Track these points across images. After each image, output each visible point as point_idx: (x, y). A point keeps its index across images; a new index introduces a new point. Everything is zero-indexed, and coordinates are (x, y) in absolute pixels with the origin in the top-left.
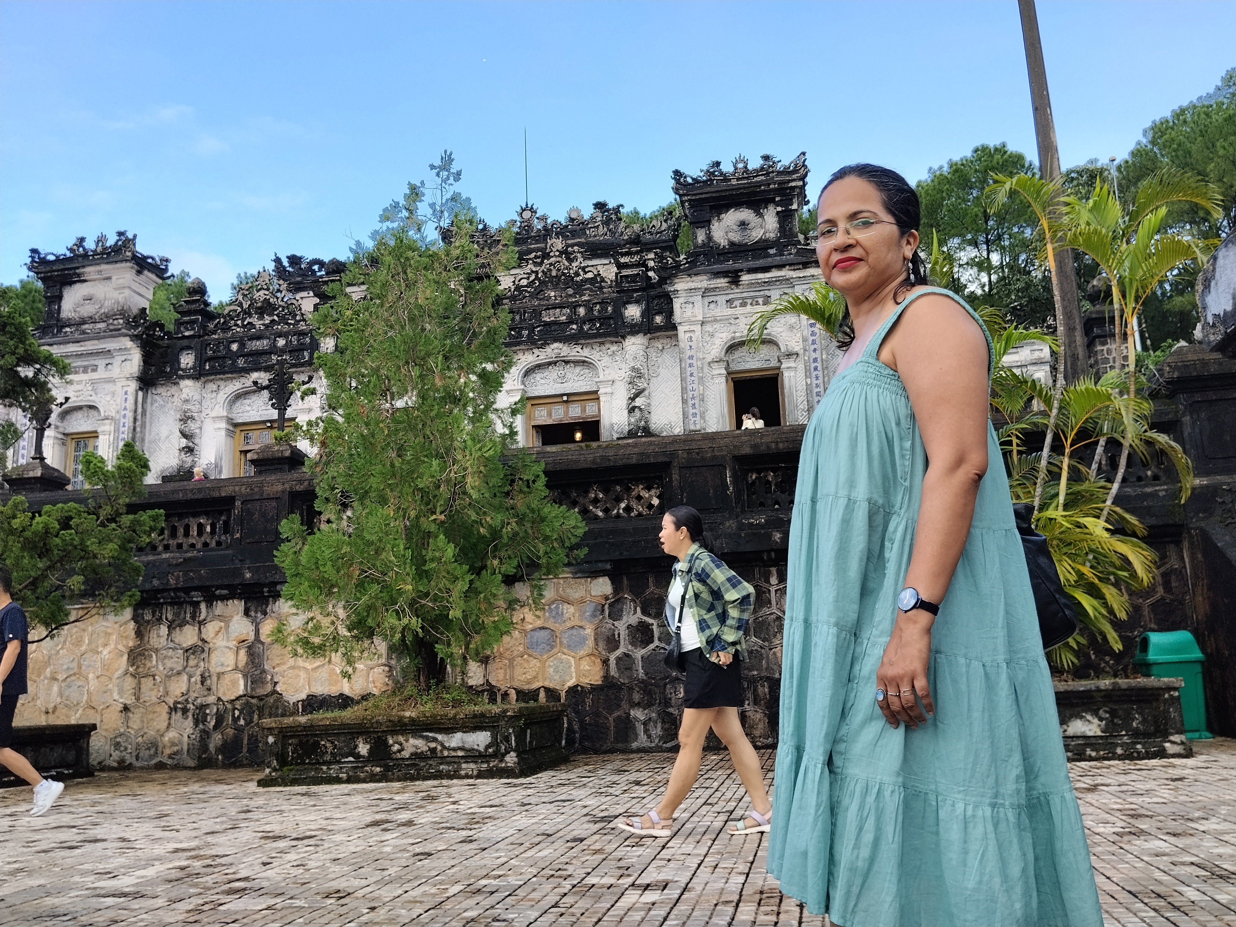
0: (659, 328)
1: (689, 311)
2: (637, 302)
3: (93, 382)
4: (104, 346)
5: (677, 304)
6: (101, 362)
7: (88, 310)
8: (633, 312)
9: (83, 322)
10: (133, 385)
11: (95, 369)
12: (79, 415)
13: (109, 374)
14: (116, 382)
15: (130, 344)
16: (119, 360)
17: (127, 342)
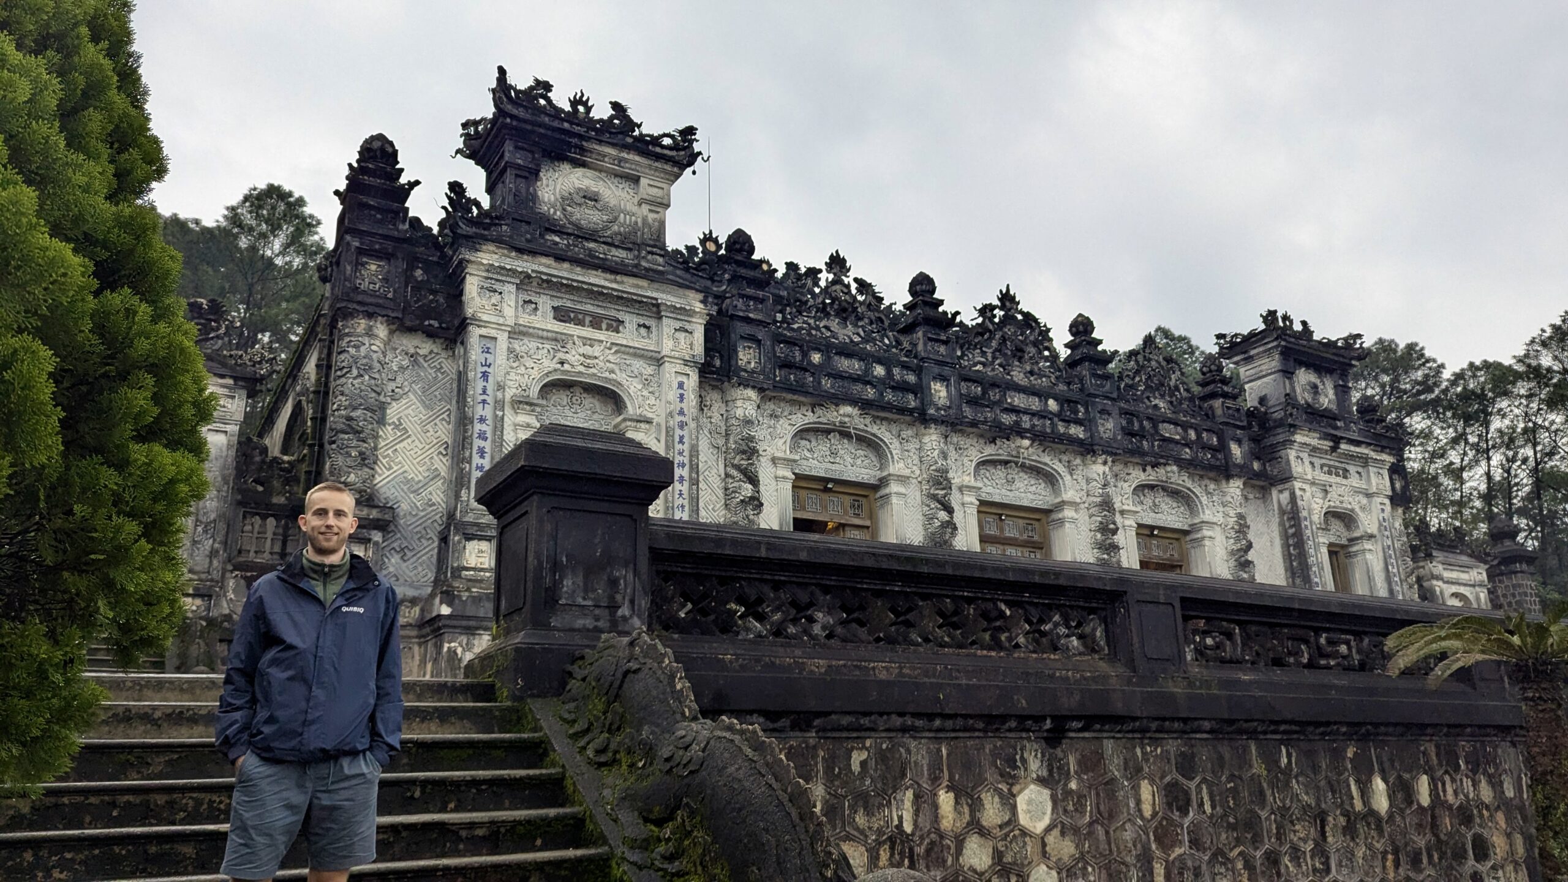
1: (1301, 467)
3: (619, 349)
4: (655, 295)
6: (631, 321)
7: (588, 217)
8: (1236, 451)
9: (589, 235)
10: (694, 376)
11: (616, 325)
13: (646, 343)
14: (658, 361)
15: (698, 307)
16: (669, 325)
17: (694, 302)
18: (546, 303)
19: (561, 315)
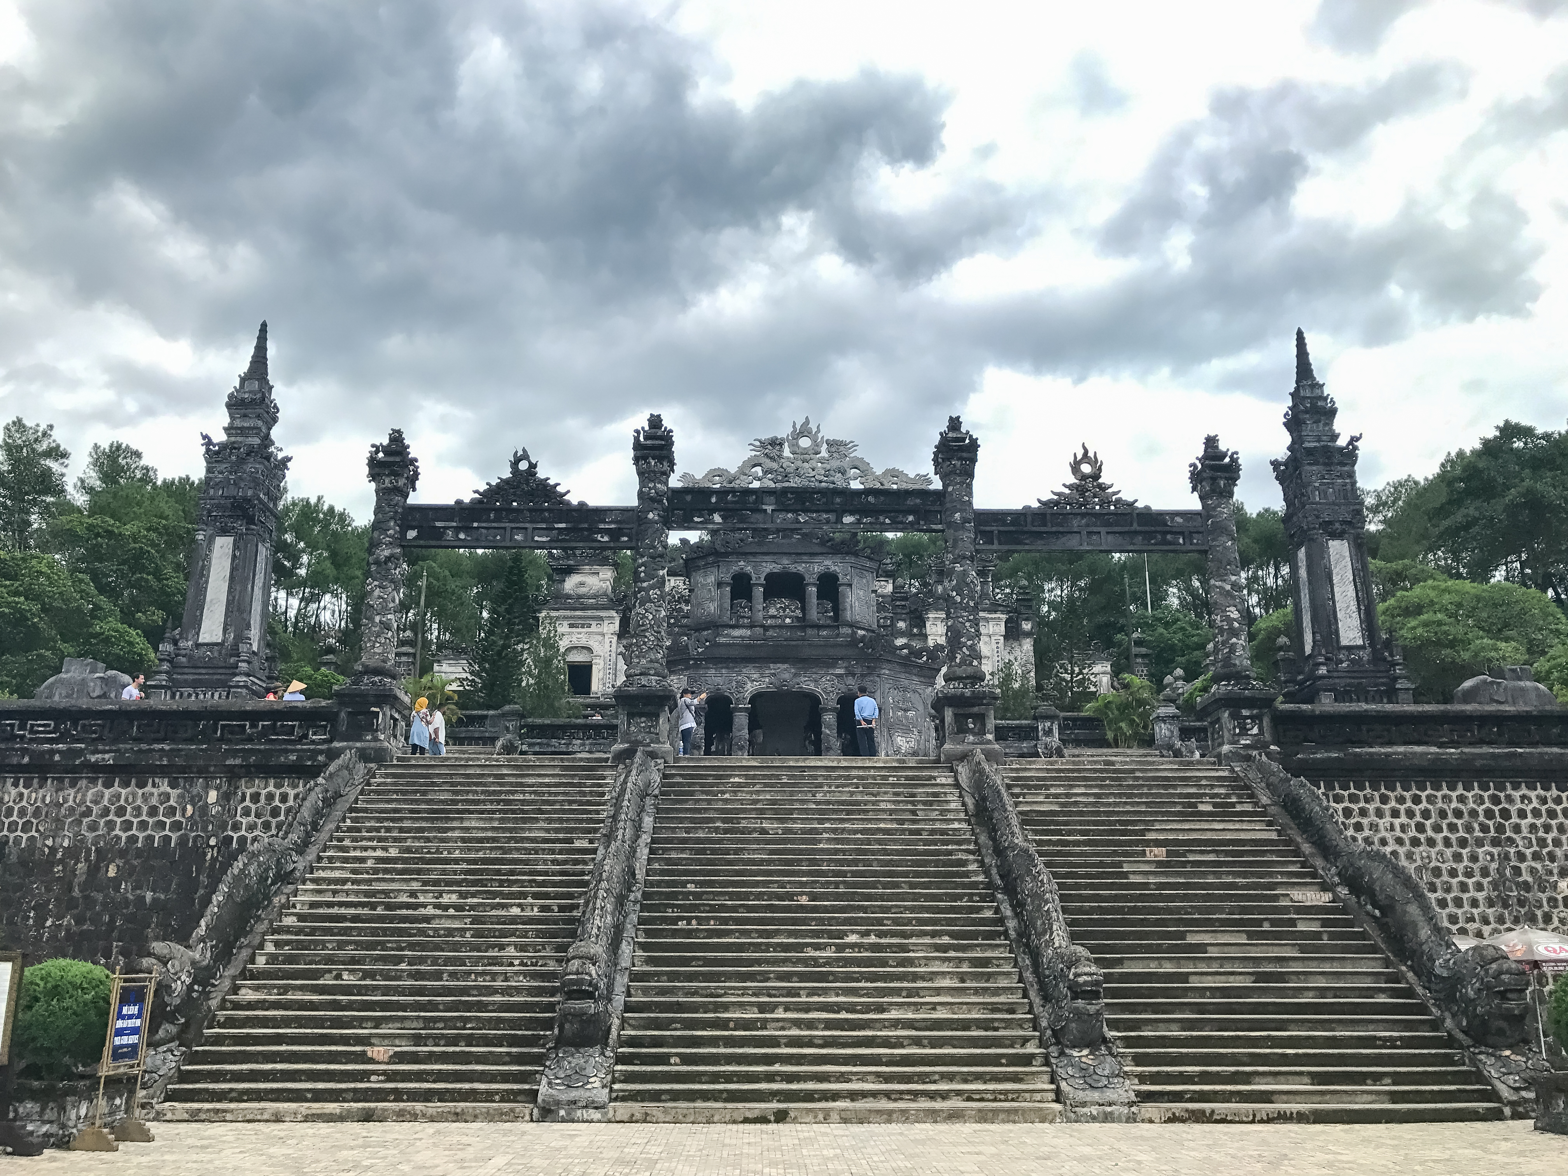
0: (915, 635)
1: (934, 629)
2: (904, 620)
3: (590, 633)
4: (596, 614)
5: (928, 624)
6: (594, 623)
7: (583, 590)
8: (901, 625)
9: (580, 597)
10: (616, 638)
11: (589, 626)
12: (575, 651)
13: (600, 630)
14: (603, 635)
15: (615, 615)
16: (606, 622)
17: (613, 613)
18: (565, 623)
19: (571, 626)
